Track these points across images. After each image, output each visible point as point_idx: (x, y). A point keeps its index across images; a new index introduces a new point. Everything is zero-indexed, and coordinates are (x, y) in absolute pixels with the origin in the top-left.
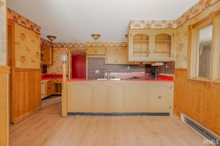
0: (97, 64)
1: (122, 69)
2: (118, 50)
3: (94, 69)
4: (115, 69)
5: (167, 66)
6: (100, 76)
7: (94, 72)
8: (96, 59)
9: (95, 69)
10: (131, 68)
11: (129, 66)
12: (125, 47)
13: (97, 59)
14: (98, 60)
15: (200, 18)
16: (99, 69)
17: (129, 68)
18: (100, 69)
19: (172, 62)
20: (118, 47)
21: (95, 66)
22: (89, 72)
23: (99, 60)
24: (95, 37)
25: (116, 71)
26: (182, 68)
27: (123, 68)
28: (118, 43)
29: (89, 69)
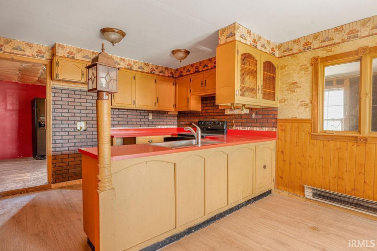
0: (80, 108)
1: (139, 120)
2: (137, 78)
3: (73, 118)
4: (125, 120)
5: (254, 114)
6: (88, 137)
7: (73, 126)
8: (77, 93)
9: (76, 118)
10: (156, 117)
11: (151, 114)
12: (148, 73)
13: (81, 93)
14: (82, 97)
15: (338, 50)
16: (85, 119)
17: (150, 117)
18: (88, 119)
19: (269, 110)
20: (137, 71)
21: (75, 111)
22: (57, 126)
23: (87, 97)
24: (113, 36)
25: (126, 123)
26: (295, 118)
27: (141, 117)
28: (135, 63)
29: (57, 118)
